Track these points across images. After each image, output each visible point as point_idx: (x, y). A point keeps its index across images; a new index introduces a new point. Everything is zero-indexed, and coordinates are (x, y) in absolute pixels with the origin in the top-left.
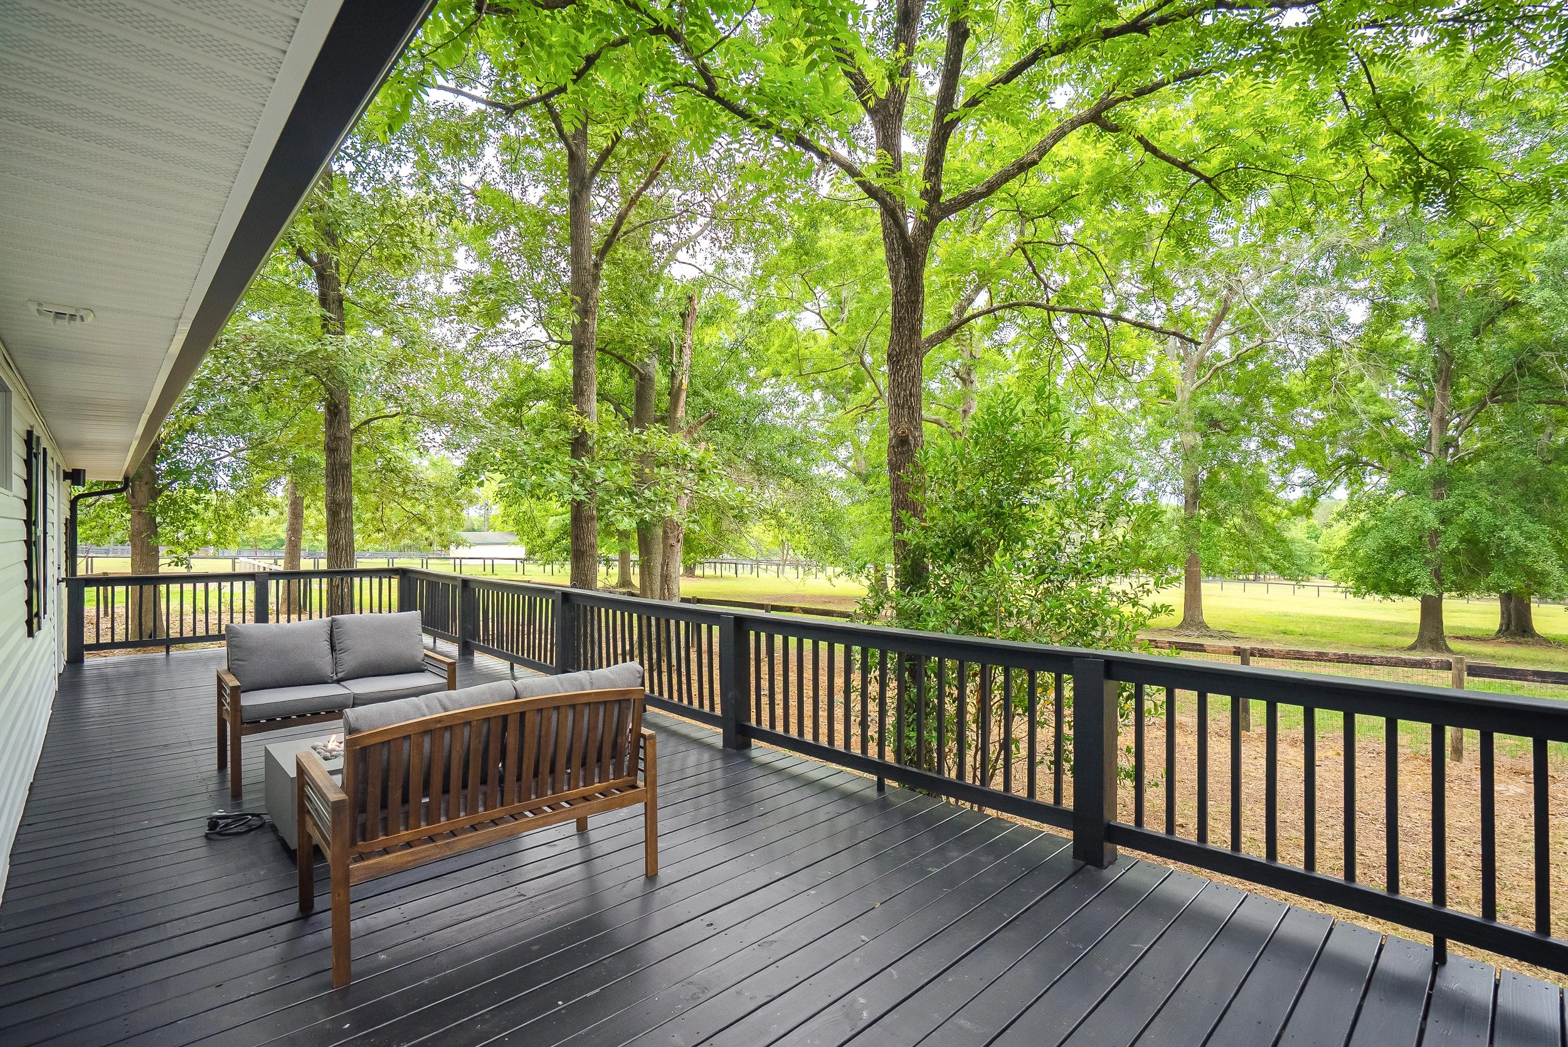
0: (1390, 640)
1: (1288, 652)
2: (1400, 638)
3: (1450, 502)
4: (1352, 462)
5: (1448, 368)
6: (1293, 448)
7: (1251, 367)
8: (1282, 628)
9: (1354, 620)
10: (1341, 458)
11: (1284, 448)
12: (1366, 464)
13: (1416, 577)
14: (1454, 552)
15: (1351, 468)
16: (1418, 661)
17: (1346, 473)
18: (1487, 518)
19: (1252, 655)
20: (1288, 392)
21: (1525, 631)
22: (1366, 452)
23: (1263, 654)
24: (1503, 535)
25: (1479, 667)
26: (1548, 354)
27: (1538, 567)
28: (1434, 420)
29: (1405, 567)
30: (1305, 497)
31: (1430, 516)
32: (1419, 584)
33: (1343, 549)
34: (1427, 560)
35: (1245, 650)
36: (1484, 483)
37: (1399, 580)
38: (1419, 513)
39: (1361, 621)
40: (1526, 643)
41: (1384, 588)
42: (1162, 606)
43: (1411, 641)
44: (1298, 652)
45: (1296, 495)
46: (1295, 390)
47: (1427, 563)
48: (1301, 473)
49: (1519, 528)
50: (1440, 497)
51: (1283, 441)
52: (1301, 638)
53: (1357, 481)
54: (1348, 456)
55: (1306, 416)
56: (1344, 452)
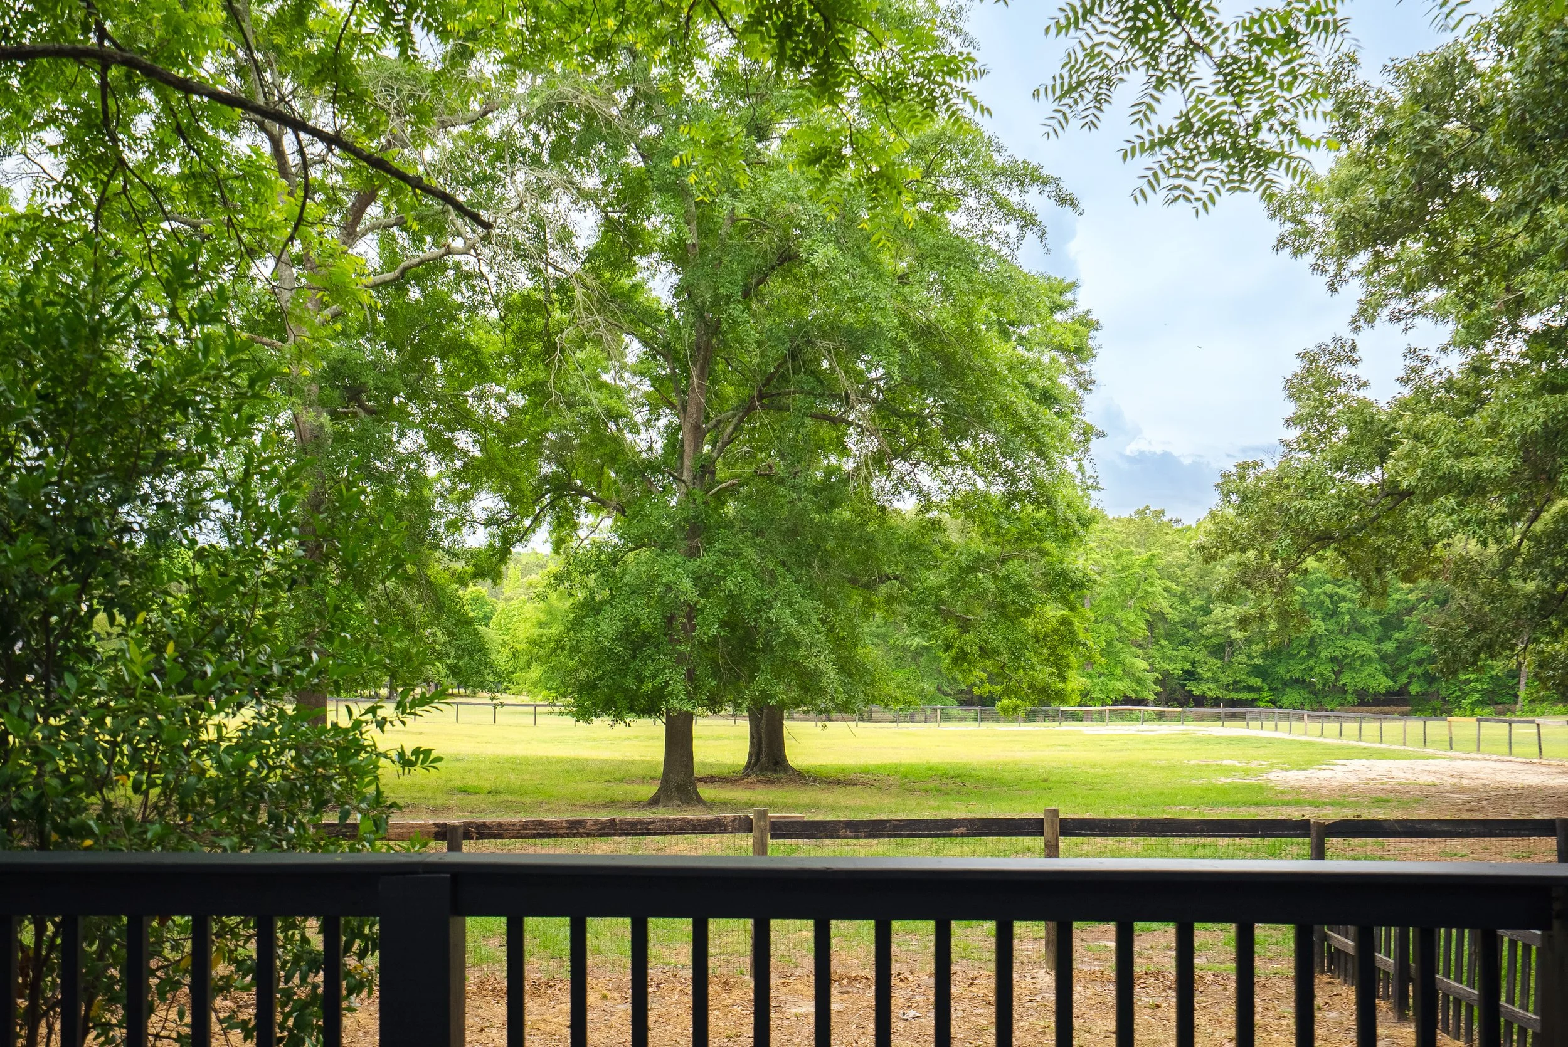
0: (619, 791)
1: (525, 826)
2: (630, 788)
3: (708, 560)
4: (561, 487)
5: (708, 343)
6: (478, 454)
7: (415, 294)
8: (458, 783)
9: (559, 761)
10: (545, 479)
11: (465, 453)
12: (582, 493)
13: (667, 684)
14: (714, 642)
15: (561, 496)
16: (709, 822)
17: (552, 505)
18: (754, 589)
19: (467, 836)
20: (476, 351)
21: (776, 763)
22: (581, 471)
23: (484, 832)
24: (772, 615)
25: (784, 823)
26: (826, 343)
27: (811, 664)
28: (687, 427)
29: (651, 667)
30: (491, 546)
31: (686, 584)
32: (671, 694)
33: (559, 640)
34: (681, 654)
35: (454, 828)
36: (749, 533)
37: (644, 688)
38: (673, 578)
39: (571, 761)
40: (779, 780)
41: (622, 703)
42: (417, 752)
43: (652, 790)
44: (541, 823)
45: (477, 539)
46: (488, 349)
47: (681, 659)
48: (486, 502)
49: (790, 605)
50: (692, 554)
51: (463, 440)
52: (491, 799)
53: (565, 523)
54: (555, 474)
55: (500, 398)
56: (549, 469)
